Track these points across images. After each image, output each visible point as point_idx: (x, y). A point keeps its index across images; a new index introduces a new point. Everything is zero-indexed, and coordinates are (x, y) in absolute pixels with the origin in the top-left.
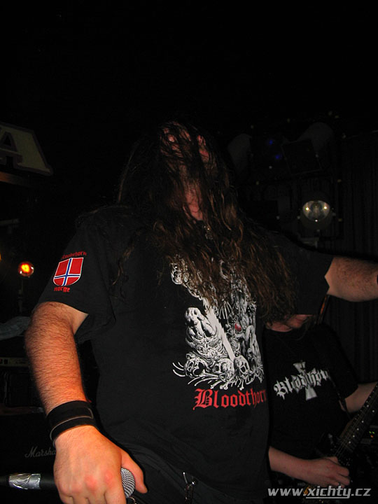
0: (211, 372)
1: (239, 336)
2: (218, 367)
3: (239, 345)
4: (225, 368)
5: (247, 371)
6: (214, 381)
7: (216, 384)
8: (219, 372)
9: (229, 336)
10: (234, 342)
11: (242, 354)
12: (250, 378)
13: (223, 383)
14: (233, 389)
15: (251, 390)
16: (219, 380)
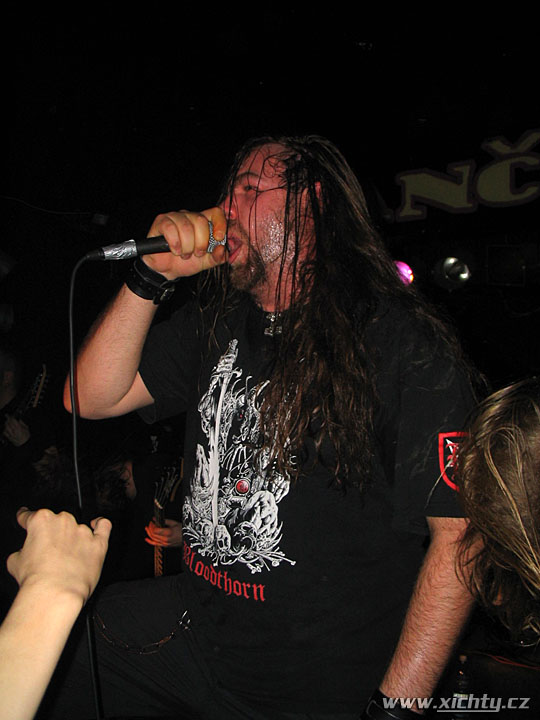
0: (194, 529)
1: (236, 499)
2: (201, 526)
3: (228, 511)
4: (206, 530)
5: (225, 547)
6: (194, 541)
7: (195, 544)
8: (201, 533)
9: (221, 495)
10: (223, 505)
11: (226, 524)
12: (228, 559)
13: (202, 548)
14: (208, 560)
15: (226, 573)
16: (199, 542)
